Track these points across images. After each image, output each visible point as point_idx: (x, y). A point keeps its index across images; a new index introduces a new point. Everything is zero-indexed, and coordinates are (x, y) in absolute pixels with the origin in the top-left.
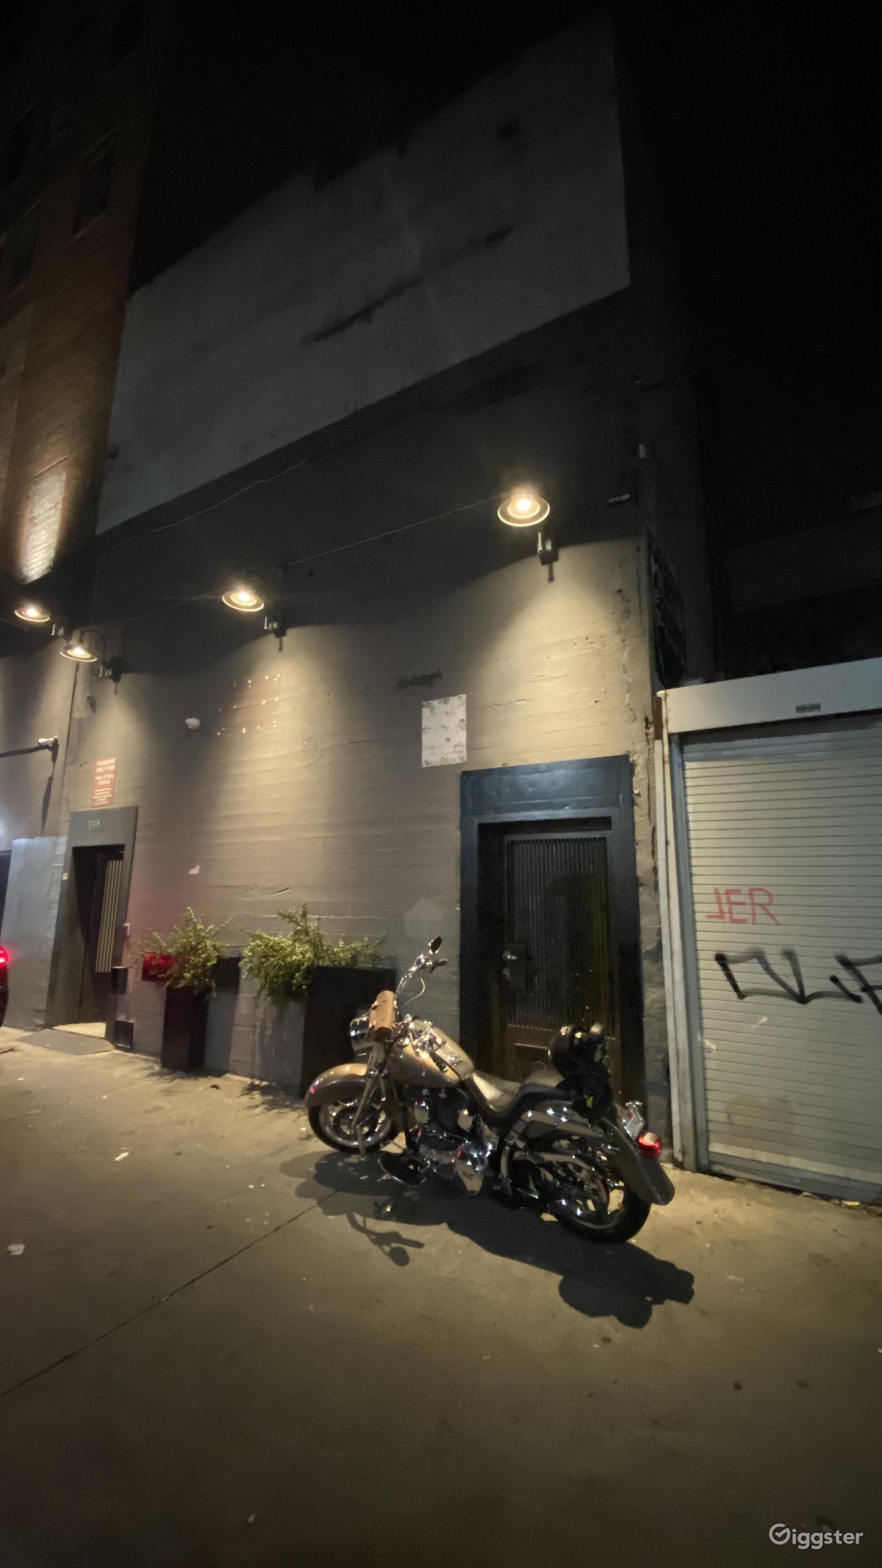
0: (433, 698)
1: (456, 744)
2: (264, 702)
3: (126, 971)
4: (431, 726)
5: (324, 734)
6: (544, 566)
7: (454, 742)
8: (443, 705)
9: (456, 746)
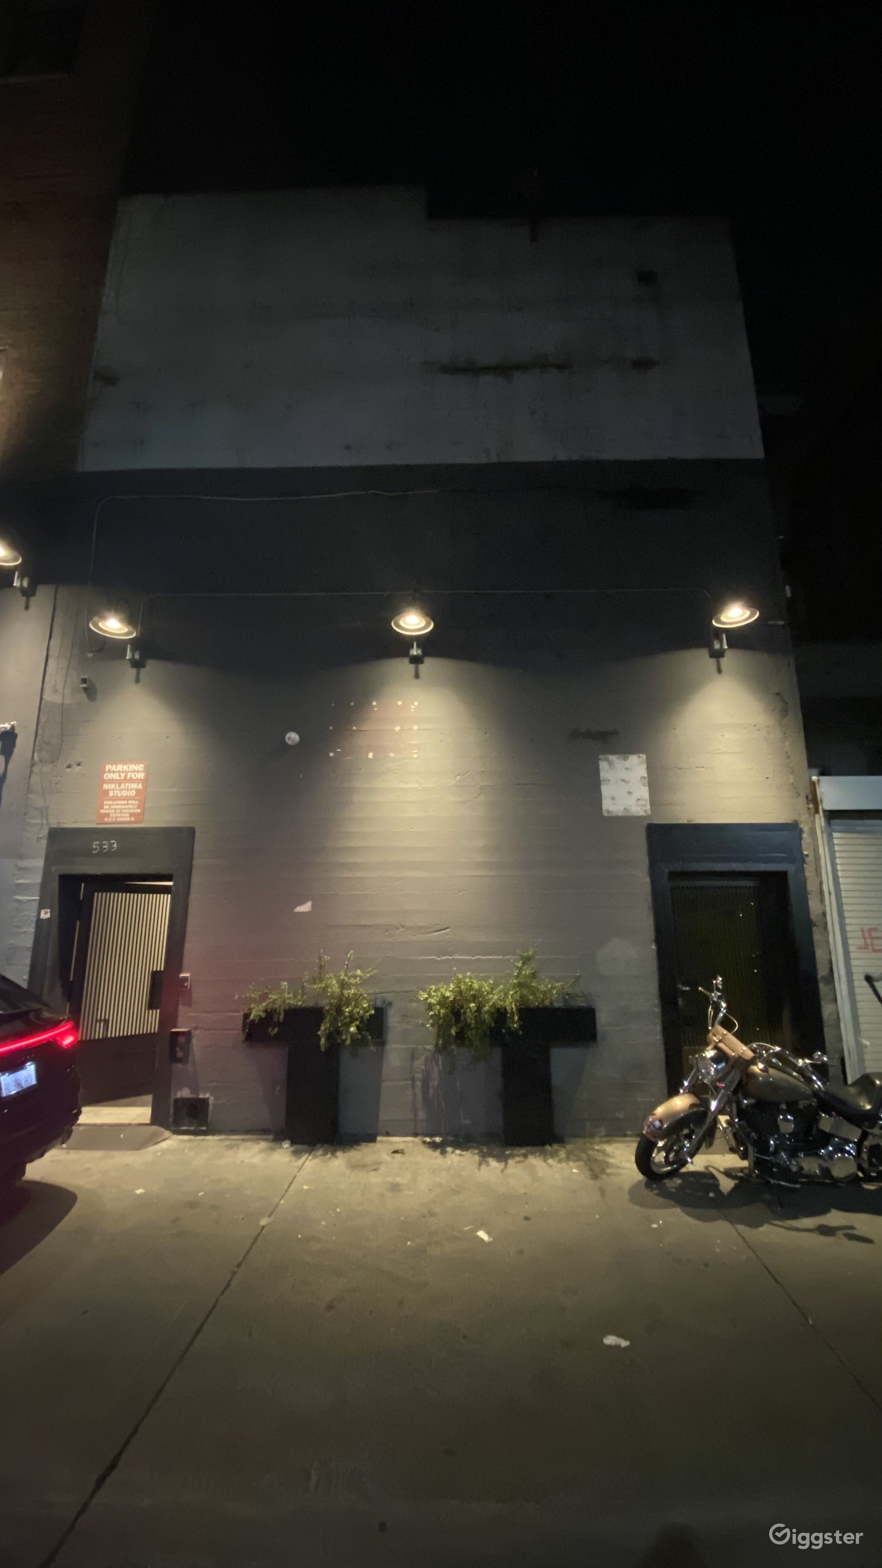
0: (613, 753)
1: (639, 798)
2: (398, 728)
3: (188, 1035)
4: (610, 778)
5: (483, 771)
6: (711, 659)
7: (636, 795)
8: (622, 761)
9: (638, 800)
